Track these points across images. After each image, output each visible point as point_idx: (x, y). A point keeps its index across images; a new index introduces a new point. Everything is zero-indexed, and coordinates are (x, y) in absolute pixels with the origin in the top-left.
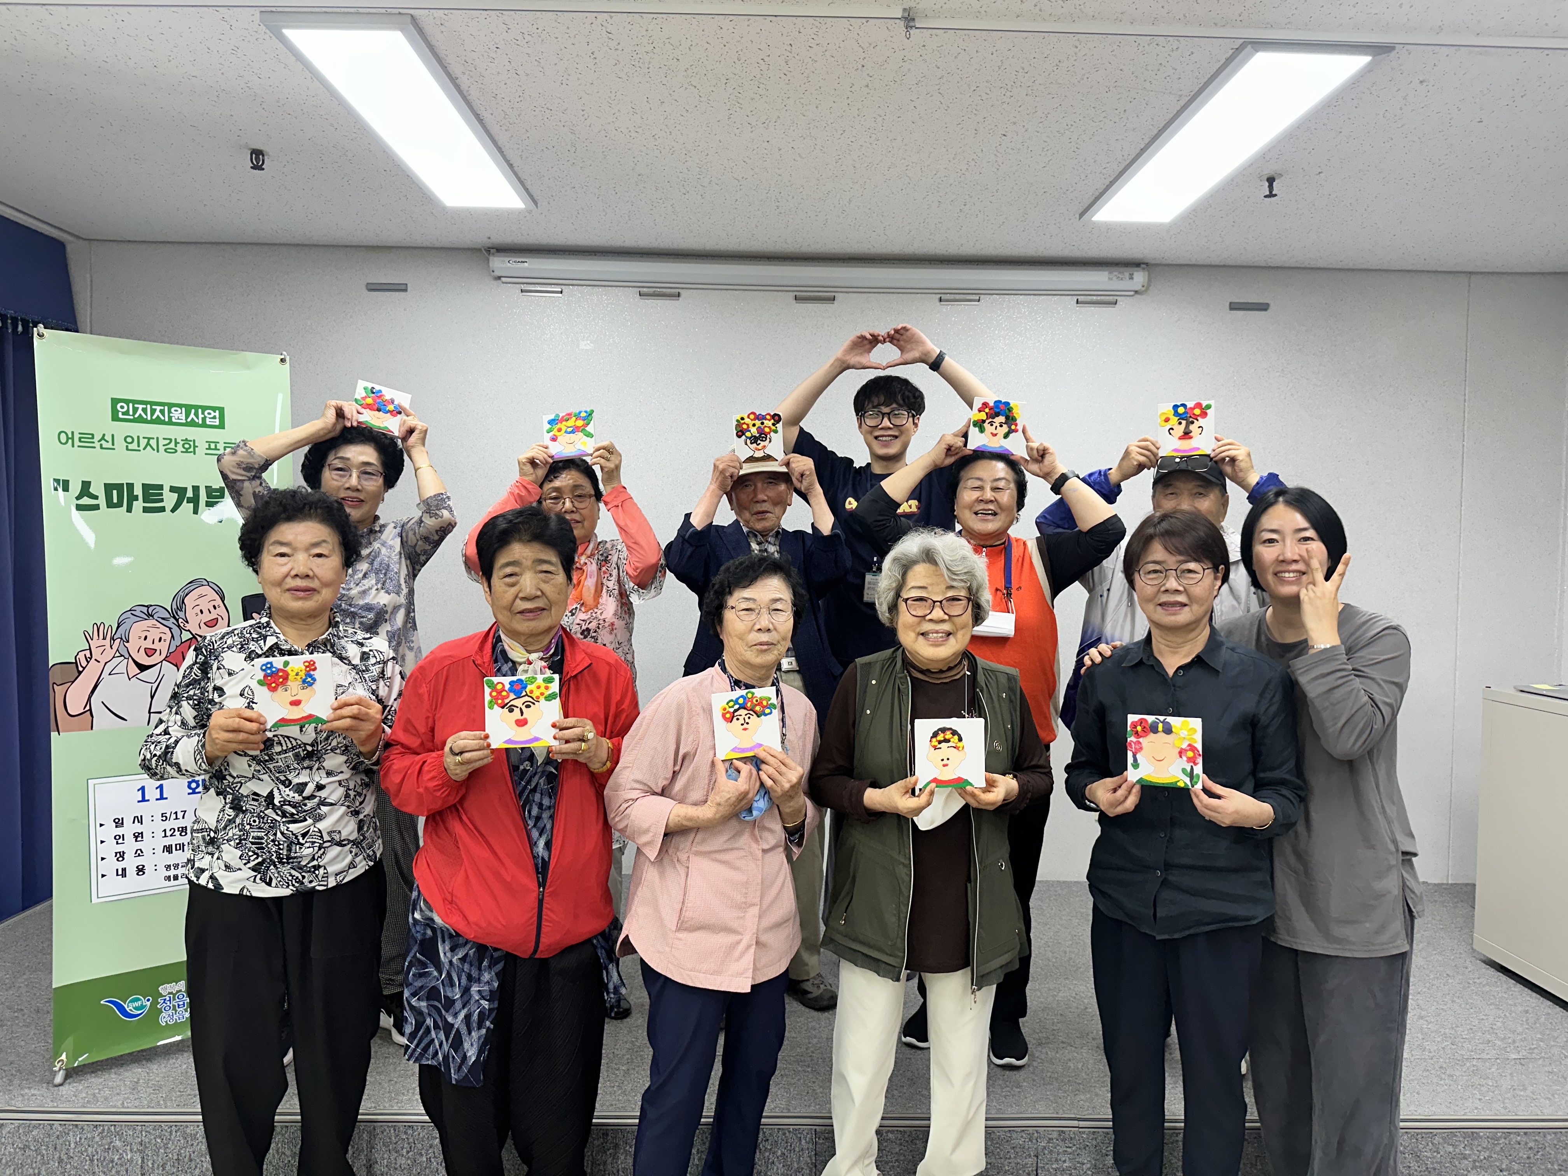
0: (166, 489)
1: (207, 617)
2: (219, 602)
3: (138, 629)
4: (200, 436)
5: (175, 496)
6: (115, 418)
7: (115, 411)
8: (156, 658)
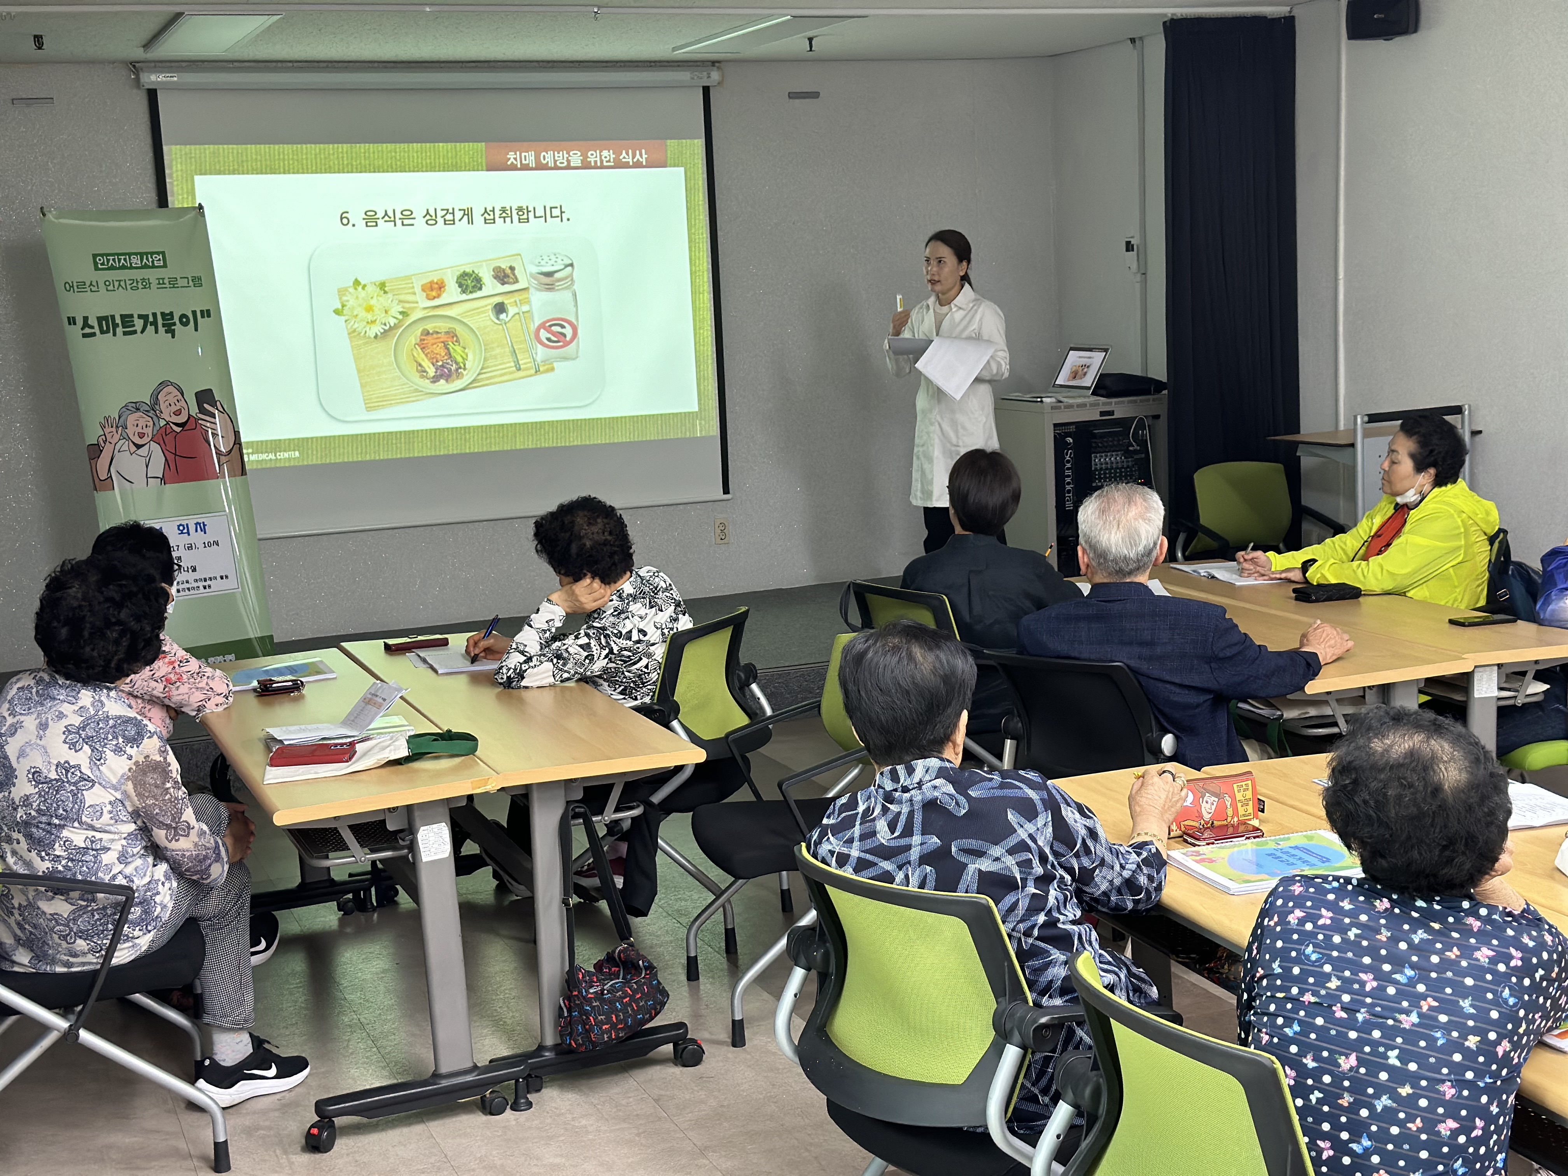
0: (136, 316)
1: (174, 408)
2: (180, 397)
3: (132, 419)
4: (152, 275)
5: (142, 321)
6: (97, 269)
7: (96, 264)
8: (146, 440)
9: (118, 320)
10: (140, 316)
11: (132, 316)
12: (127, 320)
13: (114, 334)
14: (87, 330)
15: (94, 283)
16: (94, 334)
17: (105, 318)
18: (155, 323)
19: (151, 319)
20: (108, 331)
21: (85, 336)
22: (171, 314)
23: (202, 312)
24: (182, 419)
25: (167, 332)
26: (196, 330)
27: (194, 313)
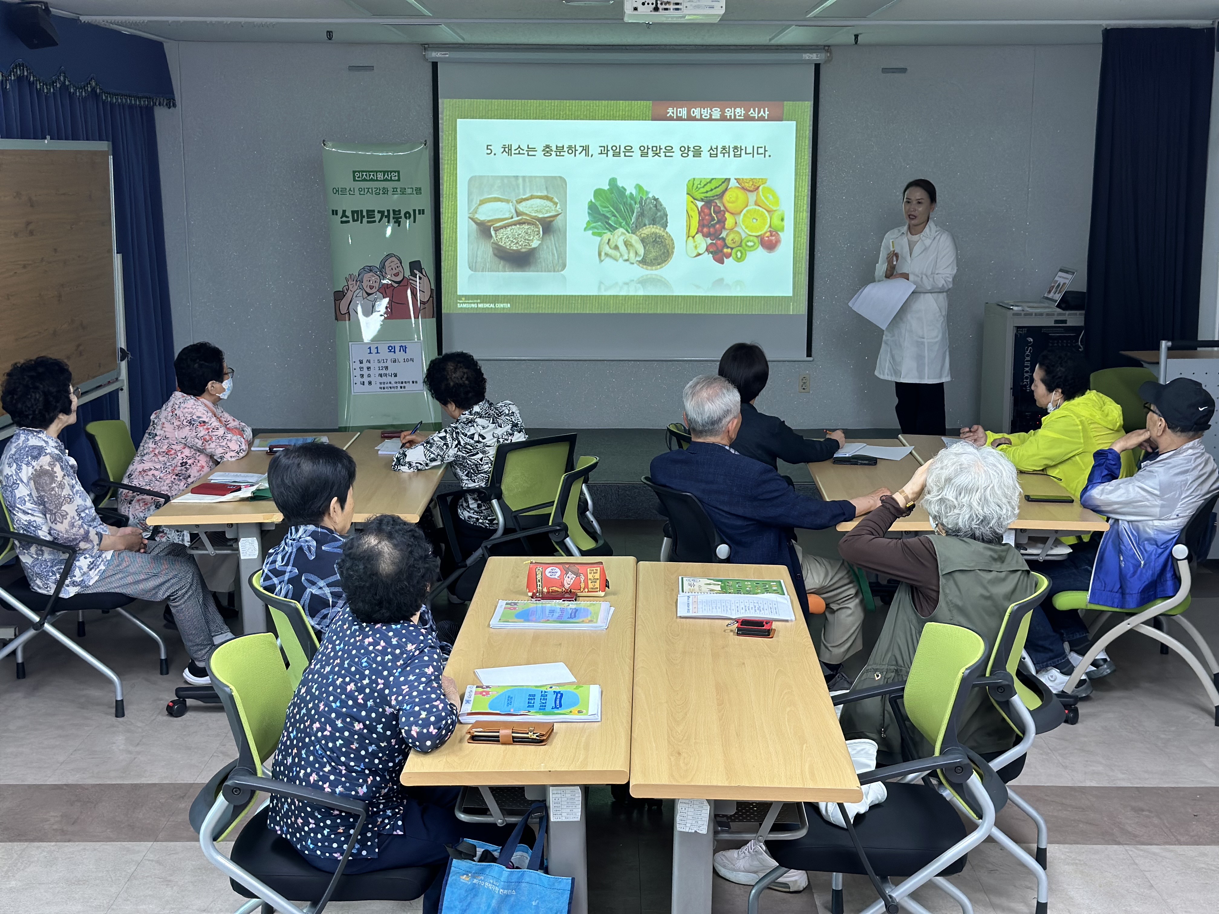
0: (376, 211)
1: (395, 272)
2: (399, 264)
3: (367, 276)
4: (389, 185)
5: (380, 215)
6: (354, 180)
7: (354, 177)
8: (374, 290)
9: (365, 213)
10: (379, 212)
11: (374, 211)
12: (370, 213)
13: (361, 222)
14: (344, 219)
15: (352, 189)
16: (348, 222)
17: (357, 212)
18: (388, 217)
19: (386, 214)
20: (357, 220)
21: (342, 222)
22: (400, 211)
23: (419, 210)
24: (399, 279)
25: (395, 222)
26: (414, 222)
27: (414, 211)
